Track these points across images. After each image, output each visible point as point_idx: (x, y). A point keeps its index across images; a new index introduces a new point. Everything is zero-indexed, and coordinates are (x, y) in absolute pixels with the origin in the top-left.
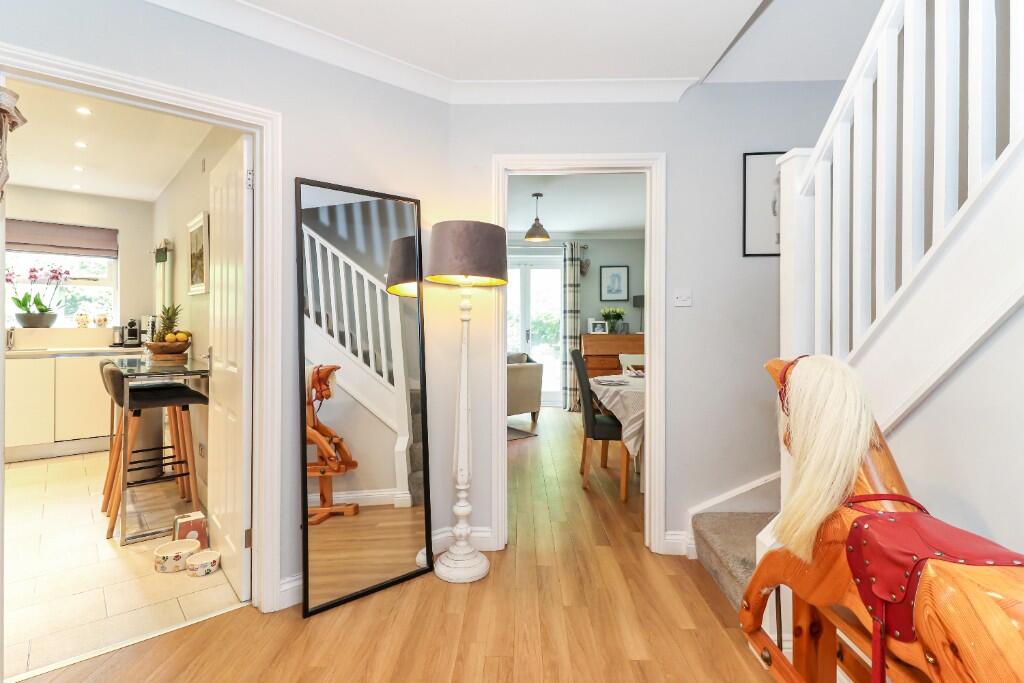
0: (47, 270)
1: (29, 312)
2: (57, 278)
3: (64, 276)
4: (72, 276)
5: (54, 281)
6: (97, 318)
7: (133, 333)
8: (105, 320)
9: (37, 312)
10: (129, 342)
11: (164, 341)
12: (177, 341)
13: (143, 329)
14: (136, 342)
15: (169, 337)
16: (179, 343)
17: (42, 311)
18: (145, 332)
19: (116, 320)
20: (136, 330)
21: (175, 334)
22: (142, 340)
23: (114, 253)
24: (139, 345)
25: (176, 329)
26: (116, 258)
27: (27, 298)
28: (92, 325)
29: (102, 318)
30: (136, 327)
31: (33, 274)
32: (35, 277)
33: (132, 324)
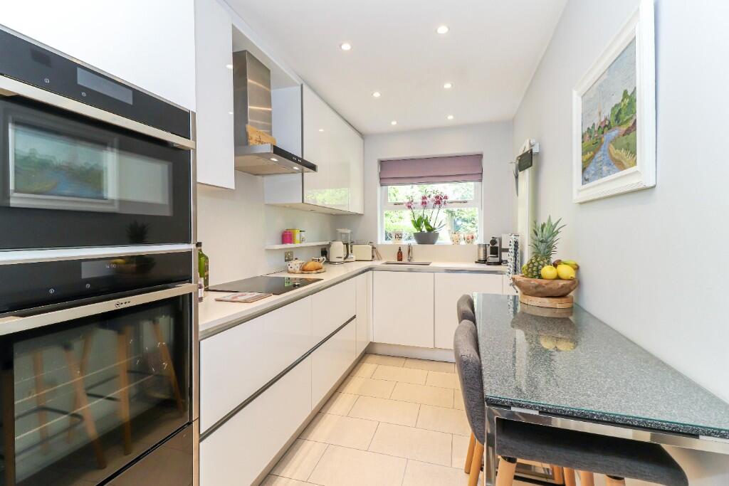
0: (433, 196)
1: (421, 231)
2: (439, 203)
3: (444, 200)
4: (449, 200)
5: (438, 206)
6: (466, 237)
7: (495, 251)
8: (473, 238)
9: (426, 231)
10: (491, 260)
11: (540, 277)
12: (558, 278)
13: (503, 247)
14: (497, 260)
15: (548, 271)
16: (561, 283)
17: (428, 230)
18: (507, 250)
19: (481, 239)
20: (497, 247)
21: (555, 265)
22: (503, 259)
23: (478, 176)
24: (499, 263)
25: (554, 259)
26: (481, 181)
27: (421, 219)
28: (463, 243)
29: (470, 236)
30: (497, 245)
31: (424, 201)
32: (425, 203)
33: (493, 242)
